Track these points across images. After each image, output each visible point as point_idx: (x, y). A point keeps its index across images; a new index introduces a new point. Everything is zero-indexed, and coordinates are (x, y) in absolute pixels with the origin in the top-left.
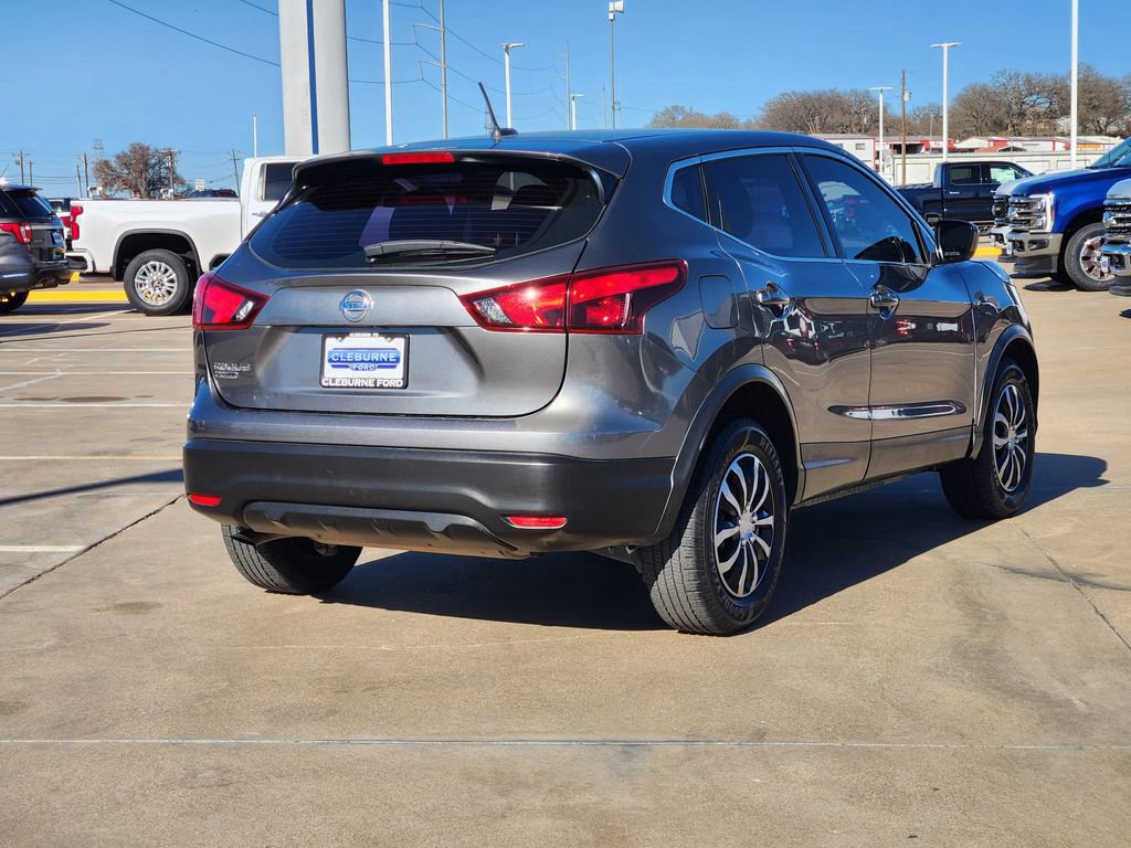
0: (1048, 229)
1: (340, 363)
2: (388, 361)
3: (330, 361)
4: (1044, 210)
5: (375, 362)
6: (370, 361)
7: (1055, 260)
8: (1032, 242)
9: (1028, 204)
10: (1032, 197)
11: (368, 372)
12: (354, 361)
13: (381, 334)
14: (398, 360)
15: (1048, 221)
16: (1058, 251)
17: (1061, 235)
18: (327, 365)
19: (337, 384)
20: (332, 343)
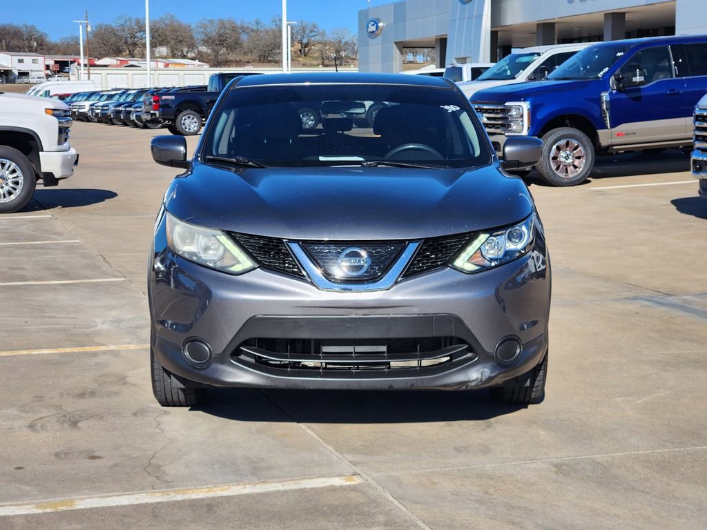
0: (524, 132)
4: (521, 115)
9: (503, 110)
10: (507, 104)
15: (524, 126)
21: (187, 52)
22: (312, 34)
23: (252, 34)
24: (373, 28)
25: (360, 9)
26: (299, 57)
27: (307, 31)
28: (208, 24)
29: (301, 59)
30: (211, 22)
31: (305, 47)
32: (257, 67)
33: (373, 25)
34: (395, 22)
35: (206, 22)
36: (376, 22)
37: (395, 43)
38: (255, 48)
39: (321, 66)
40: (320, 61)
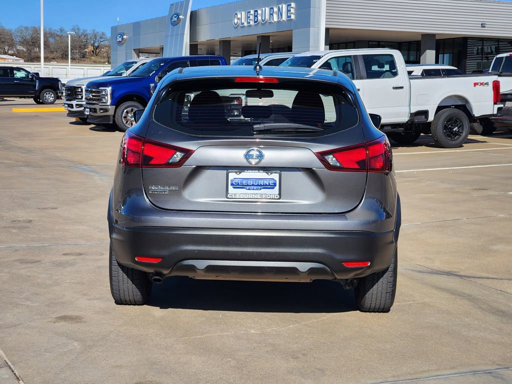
0: (109, 103)
2: (269, 185)
3: (232, 184)
4: (107, 94)
5: (261, 185)
6: (258, 185)
7: (111, 118)
8: (101, 109)
9: (98, 92)
10: (100, 88)
11: (257, 191)
12: (248, 185)
13: (264, 171)
14: (275, 185)
15: (109, 100)
16: (113, 114)
17: (115, 107)
18: (230, 187)
19: (238, 197)
20: (232, 176)
21: (8, 51)
22: (102, 40)
23: (58, 38)
24: (120, 39)
25: (111, 26)
26: (92, 56)
27: (98, 38)
28: (24, 30)
29: (93, 58)
30: (26, 28)
31: (97, 49)
32: (59, 62)
33: (120, 37)
34: (134, 36)
35: (22, 28)
36: (122, 35)
37: (134, 50)
38: (59, 49)
39: (107, 63)
40: (106, 60)
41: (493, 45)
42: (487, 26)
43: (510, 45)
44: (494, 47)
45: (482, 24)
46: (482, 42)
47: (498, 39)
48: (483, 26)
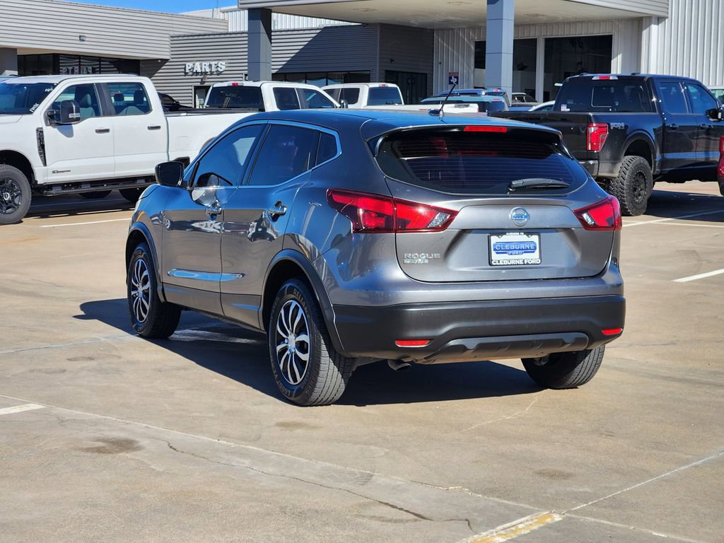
1: (501, 251)
2: (530, 249)
3: (495, 250)
5: (522, 249)
6: (519, 249)
12: (510, 250)
13: (525, 233)
14: (535, 249)
18: (493, 253)
19: (501, 264)
41: (90, 65)
42: (87, 39)
43: (112, 66)
44: (90, 68)
45: (80, 37)
46: (78, 60)
47: (100, 57)
48: (81, 39)
